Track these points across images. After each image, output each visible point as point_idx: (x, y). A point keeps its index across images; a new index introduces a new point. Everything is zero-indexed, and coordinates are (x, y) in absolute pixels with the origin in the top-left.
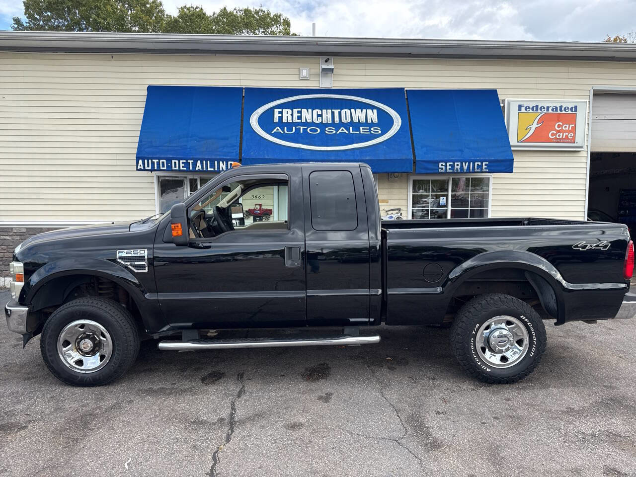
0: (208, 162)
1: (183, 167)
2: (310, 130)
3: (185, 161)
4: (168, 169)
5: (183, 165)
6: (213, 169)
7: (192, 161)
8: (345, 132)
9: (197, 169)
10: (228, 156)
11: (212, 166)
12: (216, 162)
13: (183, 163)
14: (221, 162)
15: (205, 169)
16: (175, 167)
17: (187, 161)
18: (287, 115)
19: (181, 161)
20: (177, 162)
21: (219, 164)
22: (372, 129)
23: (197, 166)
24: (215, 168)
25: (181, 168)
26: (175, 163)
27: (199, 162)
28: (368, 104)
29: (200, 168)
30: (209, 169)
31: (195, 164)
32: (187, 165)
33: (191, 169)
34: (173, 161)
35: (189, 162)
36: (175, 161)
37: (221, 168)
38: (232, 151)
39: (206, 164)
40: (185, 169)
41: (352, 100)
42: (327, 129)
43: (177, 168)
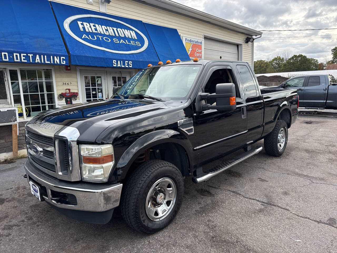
0: (46, 56)
1: (24, 59)
2: (105, 38)
3: (25, 55)
4: (10, 61)
5: (24, 58)
6: (49, 62)
7: (32, 55)
8: (124, 43)
9: (36, 61)
10: (60, 53)
11: (49, 59)
12: (52, 57)
13: (24, 56)
14: (55, 57)
15: (43, 62)
16: (17, 59)
17: (27, 54)
18: (88, 27)
19: (22, 55)
20: (18, 55)
21: (54, 58)
22: (136, 42)
23: (37, 59)
24: (51, 62)
25: (23, 61)
26: (17, 56)
27: (38, 56)
28: (129, 27)
29: (39, 61)
30: (46, 62)
31: (34, 58)
32: (27, 57)
33: (31, 61)
34: (15, 54)
35: (29, 56)
36: (16, 54)
37: (55, 62)
38: (61, 49)
39: (44, 58)
40: (26, 61)
41: (120, 23)
42: (114, 39)
43: (19, 60)
